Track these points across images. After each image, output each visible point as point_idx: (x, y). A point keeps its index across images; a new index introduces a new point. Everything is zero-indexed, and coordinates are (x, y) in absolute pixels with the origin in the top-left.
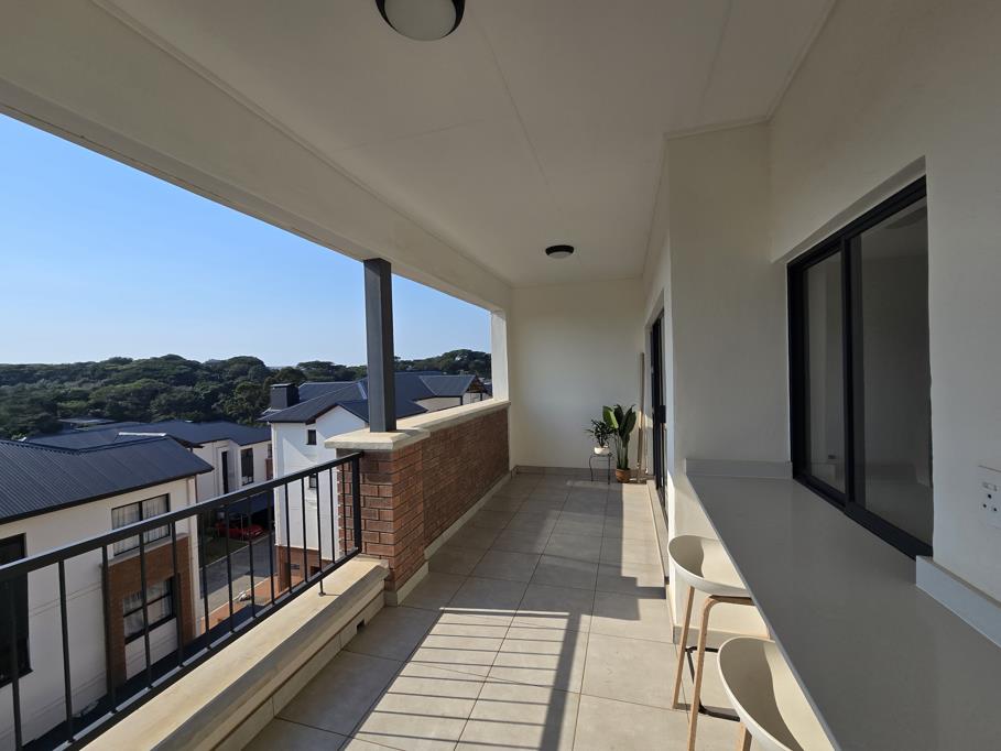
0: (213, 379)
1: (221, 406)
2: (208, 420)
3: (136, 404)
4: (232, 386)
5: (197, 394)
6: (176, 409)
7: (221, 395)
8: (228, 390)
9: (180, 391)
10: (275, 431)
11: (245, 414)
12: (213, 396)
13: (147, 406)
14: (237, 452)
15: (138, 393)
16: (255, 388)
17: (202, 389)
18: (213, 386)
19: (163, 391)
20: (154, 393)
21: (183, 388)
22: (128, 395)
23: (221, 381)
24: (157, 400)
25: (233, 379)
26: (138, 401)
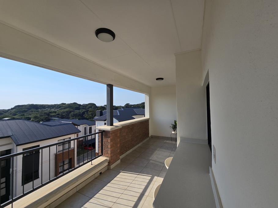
0: (84, 109)
1: (85, 115)
2: (83, 119)
3: (66, 114)
4: (88, 111)
5: (80, 112)
6: (75, 116)
7: (86, 113)
8: (87, 111)
9: (76, 111)
10: (97, 122)
11: (90, 118)
12: (84, 113)
13: (69, 115)
14: (88, 127)
15: (67, 112)
16: (93, 111)
17: (81, 111)
18: (84, 110)
19: (73, 111)
20: (70, 112)
21: (77, 111)
22: (65, 112)
23: (86, 109)
24: (71, 114)
25: (89, 109)
26: (67, 114)
